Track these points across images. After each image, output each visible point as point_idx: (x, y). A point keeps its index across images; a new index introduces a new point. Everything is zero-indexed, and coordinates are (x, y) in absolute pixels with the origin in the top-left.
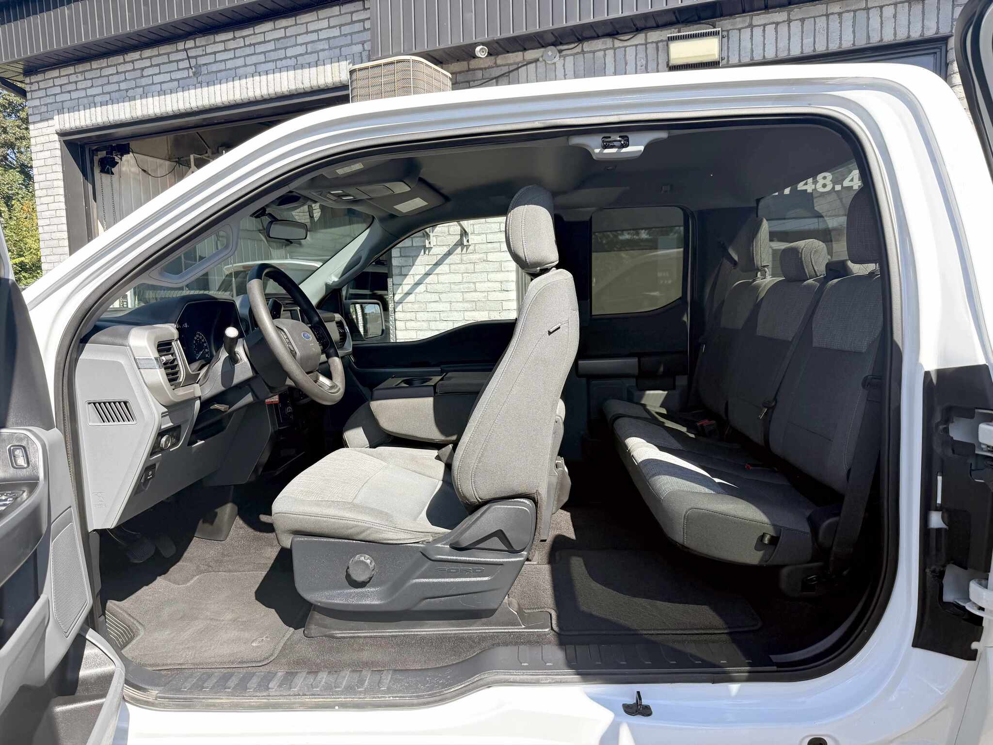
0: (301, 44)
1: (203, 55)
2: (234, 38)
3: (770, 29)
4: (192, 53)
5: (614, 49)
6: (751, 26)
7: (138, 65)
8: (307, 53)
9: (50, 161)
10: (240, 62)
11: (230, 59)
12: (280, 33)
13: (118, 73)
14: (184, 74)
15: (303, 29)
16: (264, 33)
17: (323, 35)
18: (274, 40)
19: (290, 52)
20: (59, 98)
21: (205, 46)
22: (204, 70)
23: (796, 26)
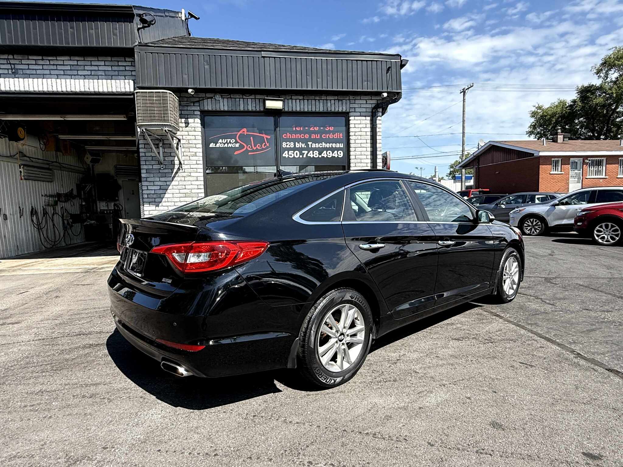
0: (88, 70)
1: (19, 64)
2: (43, 60)
3: (298, 101)
4: (12, 62)
5: (243, 99)
6: (291, 99)
8: (91, 75)
10: (47, 72)
11: (40, 69)
12: (75, 63)
14: (6, 72)
15: (89, 63)
16: (63, 60)
17: (100, 68)
18: (70, 65)
19: (80, 73)
21: (21, 60)
22: (20, 72)
23: (306, 101)
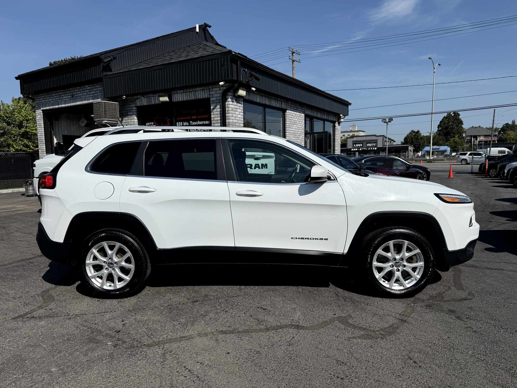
1: (74, 92)
2: (80, 88)
3: (180, 94)
4: (71, 91)
5: (153, 96)
6: (177, 93)
7: (60, 93)
8: (95, 93)
9: (40, 118)
10: (82, 94)
12: (89, 88)
13: (55, 95)
14: (70, 97)
16: (87, 87)
17: (99, 89)
19: (92, 93)
20: (42, 101)
21: (74, 90)
22: (74, 96)
23: (184, 93)
